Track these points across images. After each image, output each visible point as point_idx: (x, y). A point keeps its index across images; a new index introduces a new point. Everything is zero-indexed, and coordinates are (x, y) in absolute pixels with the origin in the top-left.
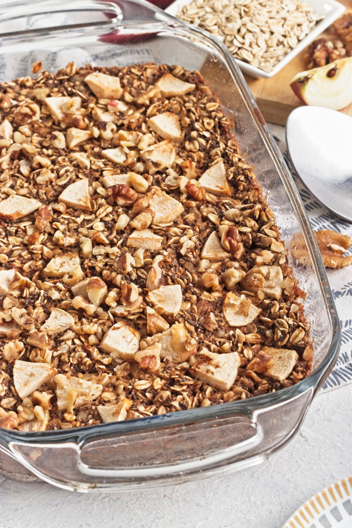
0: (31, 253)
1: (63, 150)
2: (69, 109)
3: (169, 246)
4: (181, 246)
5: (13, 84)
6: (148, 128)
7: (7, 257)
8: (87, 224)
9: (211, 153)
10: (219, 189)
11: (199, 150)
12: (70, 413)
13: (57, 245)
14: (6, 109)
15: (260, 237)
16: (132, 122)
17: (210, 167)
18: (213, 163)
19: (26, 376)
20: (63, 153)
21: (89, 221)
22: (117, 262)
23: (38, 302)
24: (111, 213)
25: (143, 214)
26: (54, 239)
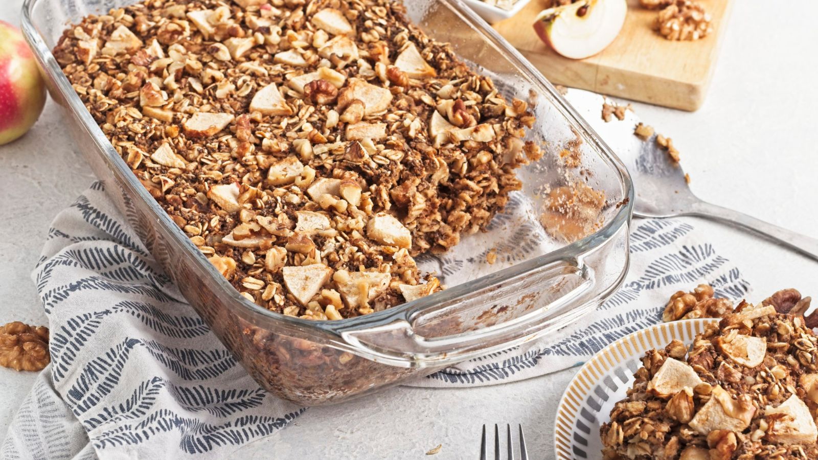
0: (244, 165)
1: (230, 61)
2: (218, 20)
3: (394, 132)
4: (408, 129)
5: (141, 6)
6: (314, 26)
7: (221, 174)
8: (293, 128)
9: (395, 40)
10: (420, 72)
11: (380, 39)
12: (364, 308)
13: (269, 153)
14: (144, 32)
15: (488, 108)
16: (297, 22)
17: (400, 53)
18: (403, 48)
19: (301, 281)
20: (230, 65)
21: (294, 124)
22: (349, 152)
23: (278, 210)
24: (315, 113)
25: (354, 105)
26: (263, 148)
